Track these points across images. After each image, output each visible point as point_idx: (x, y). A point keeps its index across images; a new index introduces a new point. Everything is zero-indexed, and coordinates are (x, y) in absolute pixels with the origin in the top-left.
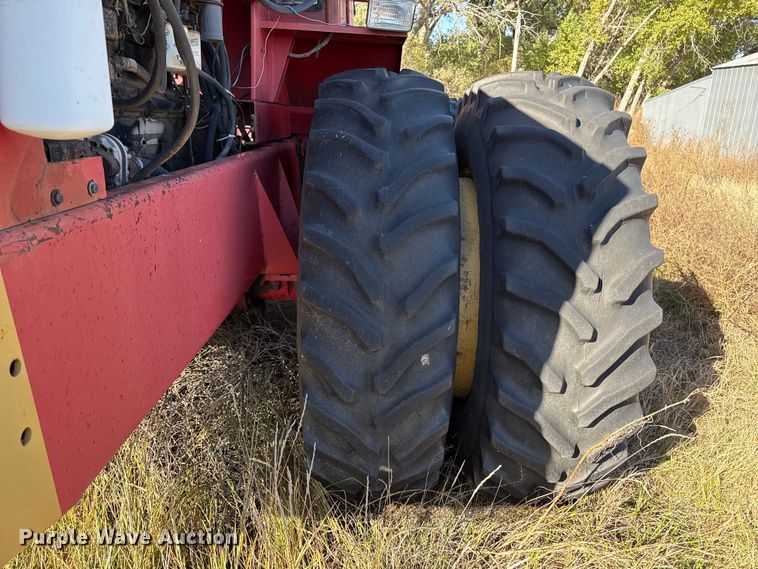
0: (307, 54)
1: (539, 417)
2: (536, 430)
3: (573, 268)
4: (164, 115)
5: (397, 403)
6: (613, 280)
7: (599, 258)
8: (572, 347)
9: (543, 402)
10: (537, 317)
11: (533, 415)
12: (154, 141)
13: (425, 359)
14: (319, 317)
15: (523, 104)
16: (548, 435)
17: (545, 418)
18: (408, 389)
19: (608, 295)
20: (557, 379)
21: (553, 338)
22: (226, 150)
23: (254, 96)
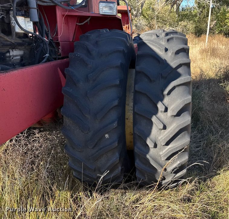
0: (83, 24)
1: (148, 156)
2: (147, 161)
3: (156, 103)
4: (23, 47)
5: (97, 151)
6: (172, 107)
7: (167, 100)
8: (158, 131)
9: (150, 151)
10: (145, 121)
11: (146, 156)
12: (19, 57)
13: (107, 136)
14: (68, 121)
15: (149, 43)
16: (152, 163)
17: (151, 157)
18: (101, 147)
19: (170, 113)
20: (152, 143)
21: (151, 128)
22: (44, 60)
23: (59, 40)
